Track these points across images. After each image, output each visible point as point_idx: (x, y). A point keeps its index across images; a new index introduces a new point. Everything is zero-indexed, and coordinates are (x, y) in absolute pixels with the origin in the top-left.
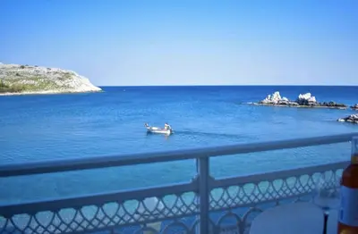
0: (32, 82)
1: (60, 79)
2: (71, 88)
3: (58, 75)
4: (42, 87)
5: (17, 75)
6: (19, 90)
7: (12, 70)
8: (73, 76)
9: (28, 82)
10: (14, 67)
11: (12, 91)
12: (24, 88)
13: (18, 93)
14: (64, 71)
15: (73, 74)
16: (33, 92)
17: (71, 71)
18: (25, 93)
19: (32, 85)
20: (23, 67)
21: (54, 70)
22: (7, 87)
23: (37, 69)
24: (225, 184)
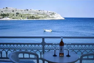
0: (42, 16)
1: (51, 15)
2: (54, 18)
3: (50, 14)
4: (45, 17)
5: (38, 13)
6: (38, 18)
7: (36, 12)
8: (55, 14)
9: (41, 16)
10: (37, 11)
11: (36, 18)
12: (40, 18)
13: (38, 19)
14: (52, 12)
15: (55, 13)
16: (42, 19)
17: (55, 12)
18: (40, 19)
19: (42, 17)
20: (39, 11)
21: (49, 12)
22: (35, 17)
23: (44, 11)
24: (49, 44)
